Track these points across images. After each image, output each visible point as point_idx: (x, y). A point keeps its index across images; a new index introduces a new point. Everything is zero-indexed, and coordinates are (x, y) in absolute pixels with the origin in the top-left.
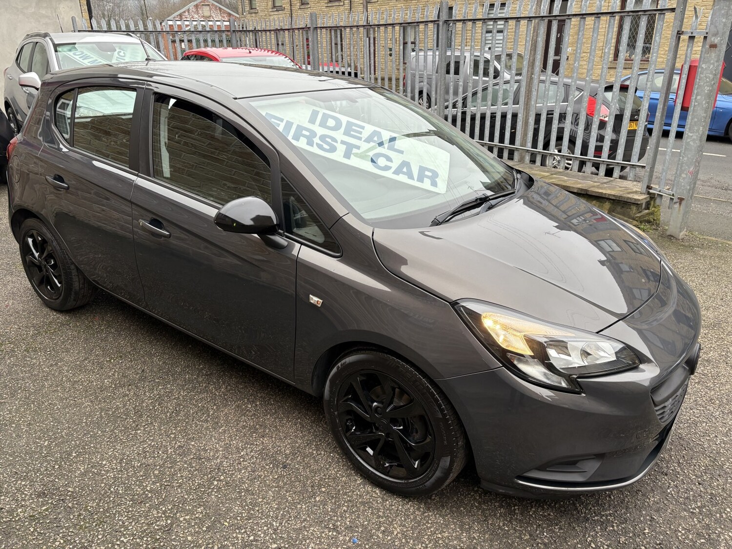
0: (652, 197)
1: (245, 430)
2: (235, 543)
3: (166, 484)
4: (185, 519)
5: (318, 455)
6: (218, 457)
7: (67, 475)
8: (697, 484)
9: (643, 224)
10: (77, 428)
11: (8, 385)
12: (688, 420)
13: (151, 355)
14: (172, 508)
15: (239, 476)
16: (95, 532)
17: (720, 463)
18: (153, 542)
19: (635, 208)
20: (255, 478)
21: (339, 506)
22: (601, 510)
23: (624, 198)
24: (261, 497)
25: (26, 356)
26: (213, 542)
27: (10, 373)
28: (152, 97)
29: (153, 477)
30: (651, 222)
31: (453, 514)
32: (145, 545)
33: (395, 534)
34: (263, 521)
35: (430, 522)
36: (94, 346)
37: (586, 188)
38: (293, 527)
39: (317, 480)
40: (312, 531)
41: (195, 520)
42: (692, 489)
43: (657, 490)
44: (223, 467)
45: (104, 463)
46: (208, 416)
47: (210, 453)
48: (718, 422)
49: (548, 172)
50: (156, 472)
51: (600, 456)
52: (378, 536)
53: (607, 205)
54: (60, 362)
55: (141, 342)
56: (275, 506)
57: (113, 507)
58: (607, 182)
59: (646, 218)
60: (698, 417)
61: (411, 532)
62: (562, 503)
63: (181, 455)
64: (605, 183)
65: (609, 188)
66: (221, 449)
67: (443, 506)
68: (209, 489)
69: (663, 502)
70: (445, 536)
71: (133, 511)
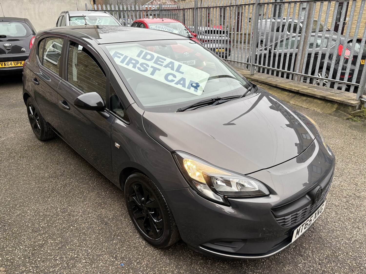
0: (362, 103)
1: (96, 204)
2: (67, 257)
3: (50, 225)
4: (51, 242)
5: (124, 220)
6: (78, 215)
7: (11, 215)
8: (318, 264)
9: (356, 117)
10: (24, 194)
11: (5, 172)
12: (329, 228)
13: (70, 164)
14: (47, 236)
15: (84, 226)
16: (11, 242)
17: (337, 254)
18: (33, 250)
19: (351, 108)
20: (90, 228)
21: (123, 247)
22: (255, 269)
23: (345, 102)
24: (89, 237)
25: (18, 159)
26: (58, 255)
27: (9, 167)
28: (69, 43)
29: (46, 221)
30: (361, 117)
31: (176, 259)
32: (29, 251)
33: (143, 264)
34: (84, 249)
35: (162, 261)
36: (49, 158)
37: (325, 96)
38: (97, 253)
39: (118, 233)
40: (104, 257)
41: (55, 244)
42: (313, 266)
43: (293, 264)
44: (78, 220)
45: (28, 211)
46: (83, 195)
47: (75, 213)
48: (347, 232)
49: (307, 86)
50: (48, 219)
51: (244, 240)
52: (134, 264)
53: (336, 106)
54: (31, 164)
55: (69, 158)
56: (93, 242)
57: (23, 232)
58: (339, 93)
59: (358, 114)
60: (336, 228)
61: (151, 265)
62: (235, 262)
63: (62, 213)
64: (338, 93)
65: (339, 97)
66: (81, 212)
67: (172, 255)
68: (68, 230)
69: (293, 271)
70: (167, 269)
71: (30, 235)
